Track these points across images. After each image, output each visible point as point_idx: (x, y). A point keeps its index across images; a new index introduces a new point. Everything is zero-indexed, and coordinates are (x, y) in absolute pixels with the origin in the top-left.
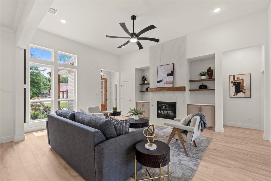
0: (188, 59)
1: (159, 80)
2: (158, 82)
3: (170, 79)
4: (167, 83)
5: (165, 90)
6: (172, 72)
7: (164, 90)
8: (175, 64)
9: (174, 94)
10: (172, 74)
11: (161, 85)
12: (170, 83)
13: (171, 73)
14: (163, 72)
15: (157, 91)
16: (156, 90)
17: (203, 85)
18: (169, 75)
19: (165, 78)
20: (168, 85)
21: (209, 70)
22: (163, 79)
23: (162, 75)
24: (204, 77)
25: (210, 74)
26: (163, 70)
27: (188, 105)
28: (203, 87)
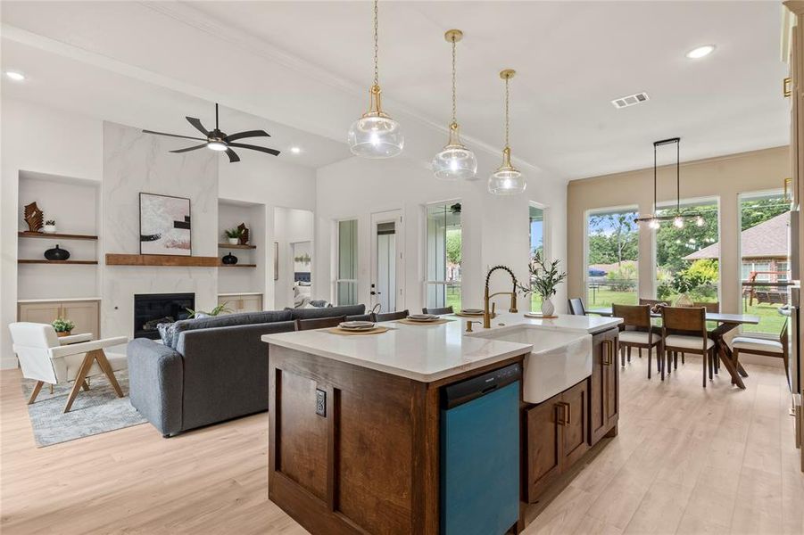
0: (220, 199)
1: (146, 233)
2: (144, 238)
3: (183, 235)
4: (175, 245)
5: (173, 263)
6: (188, 219)
7: (167, 261)
9: (190, 273)
10: (185, 224)
11: (149, 248)
12: (183, 246)
13: (183, 221)
14: (159, 212)
15: (144, 264)
16: (141, 262)
17: (230, 256)
18: (178, 225)
19: (167, 230)
20: (179, 249)
21: (242, 227)
22: (162, 232)
23: (158, 220)
24: (235, 241)
25: (243, 235)
26: (159, 209)
27: (219, 297)
28: (229, 260)
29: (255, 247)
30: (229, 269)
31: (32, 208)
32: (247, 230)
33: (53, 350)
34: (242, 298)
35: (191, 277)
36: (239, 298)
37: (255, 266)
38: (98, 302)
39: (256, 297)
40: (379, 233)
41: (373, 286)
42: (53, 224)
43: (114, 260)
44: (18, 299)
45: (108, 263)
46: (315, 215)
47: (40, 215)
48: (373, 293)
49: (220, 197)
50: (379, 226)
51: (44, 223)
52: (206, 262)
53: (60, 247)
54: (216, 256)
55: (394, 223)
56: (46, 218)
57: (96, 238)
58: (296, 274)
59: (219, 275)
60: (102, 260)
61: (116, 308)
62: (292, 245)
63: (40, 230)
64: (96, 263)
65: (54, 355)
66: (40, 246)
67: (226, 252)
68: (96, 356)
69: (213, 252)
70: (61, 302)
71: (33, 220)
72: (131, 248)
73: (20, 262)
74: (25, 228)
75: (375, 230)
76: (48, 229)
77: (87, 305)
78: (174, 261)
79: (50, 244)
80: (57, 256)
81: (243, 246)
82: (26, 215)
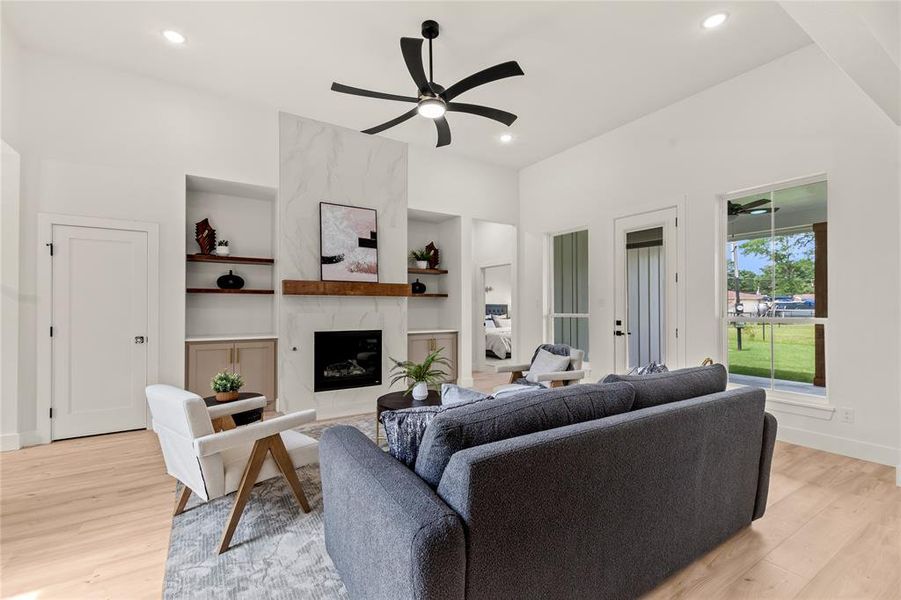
0: (409, 209)
1: (327, 253)
2: (326, 260)
3: (367, 256)
4: (360, 269)
6: (374, 235)
8: (380, 212)
9: (376, 305)
10: (370, 242)
11: (332, 273)
12: (369, 270)
13: (369, 238)
14: (341, 227)
15: (324, 294)
16: (322, 290)
17: (418, 283)
18: (363, 243)
19: (352, 249)
20: (364, 274)
21: (431, 247)
22: (345, 252)
23: (341, 239)
24: (423, 265)
25: (431, 257)
26: (341, 223)
27: (409, 335)
28: (418, 289)
29: (446, 272)
30: (418, 299)
31: (204, 225)
32: (436, 251)
33: (200, 444)
34: (435, 337)
35: (377, 311)
36: (431, 337)
37: (446, 296)
38: (275, 341)
39: (451, 336)
40: (629, 246)
41: (619, 323)
42: (226, 244)
43: (293, 288)
44: (187, 336)
45: (286, 292)
46: (518, 229)
47: (212, 234)
48: (619, 333)
49: (412, 206)
50: (629, 235)
51: (217, 243)
52: (393, 290)
53: (233, 274)
54: (406, 283)
55: (661, 228)
56: (219, 238)
57: (271, 261)
58: (487, 306)
59: (409, 307)
60: (279, 288)
61: (295, 349)
62: (483, 269)
63: (212, 253)
64: (272, 292)
65: (203, 452)
66: (212, 273)
67: (415, 278)
68: (271, 445)
69: (402, 278)
70: (236, 341)
71: (204, 240)
72: (310, 273)
73: (189, 291)
74: (196, 250)
75: (622, 242)
76: (221, 251)
77: (261, 344)
78: (359, 289)
79: (223, 269)
80: (231, 284)
81: (433, 271)
82: (198, 234)
